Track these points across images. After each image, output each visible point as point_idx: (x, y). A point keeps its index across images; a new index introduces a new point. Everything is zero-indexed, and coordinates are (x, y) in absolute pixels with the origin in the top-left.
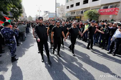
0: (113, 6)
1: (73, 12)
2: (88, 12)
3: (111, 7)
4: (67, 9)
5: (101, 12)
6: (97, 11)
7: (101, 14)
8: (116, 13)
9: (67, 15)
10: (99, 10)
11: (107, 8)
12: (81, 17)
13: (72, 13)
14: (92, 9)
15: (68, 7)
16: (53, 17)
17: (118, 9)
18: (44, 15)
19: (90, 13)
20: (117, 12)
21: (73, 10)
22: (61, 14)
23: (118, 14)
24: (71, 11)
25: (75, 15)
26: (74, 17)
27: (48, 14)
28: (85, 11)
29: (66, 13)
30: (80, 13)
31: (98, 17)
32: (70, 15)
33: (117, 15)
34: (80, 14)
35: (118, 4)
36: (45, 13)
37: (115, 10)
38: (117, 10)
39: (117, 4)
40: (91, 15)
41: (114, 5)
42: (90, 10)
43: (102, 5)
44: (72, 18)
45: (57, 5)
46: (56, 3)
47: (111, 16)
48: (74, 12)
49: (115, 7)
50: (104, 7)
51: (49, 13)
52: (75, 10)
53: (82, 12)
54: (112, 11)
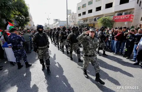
0: (127, 13)
1: (85, 20)
2: (101, 19)
3: (126, 14)
4: (79, 16)
5: (115, 19)
6: (111, 18)
7: (116, 21)
8: (131, 19)
9: (79, 23)
10: (113, 17)
11: (121, 14)
12: (94, 25)
13: (84, 20)
14: (105, 16)
15: (80, 15)
16: (64, 26)
17: (133, 16)
18: (54, 24)
19: (105, 20)
20: (132, 19)
21: (86, 17)
22: (73, 22)
25: (88, 22)
26: (87, 24)
27: (58, 23)
28: (98, 18)
29: (77, 20)
30: (93, 20)
31: (112, 24)
32: (82, 22)
33: (132, 21)
34: (93, 22)
35: (133, 10)
36: (55, 21)
37: (130, 16)
38: (132, 17)
39: (131, 10)
40: (105, 22)
41: (129, 12)
43: (116, 12)
44: (84, 25)
45: (68, 12)
46: (67, 10)
47: (126, 23)
48: (87, 20)
49: (130, 13)
50: (118, 14)
51: (60, 21)
52: (87, 18)
53: (95, 20)
54: (127, 18)
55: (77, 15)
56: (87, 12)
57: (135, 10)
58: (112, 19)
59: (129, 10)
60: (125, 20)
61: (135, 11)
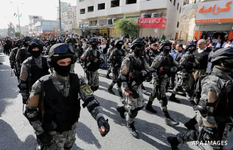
0: (157, 14)
1: (93, 21)
2: (120, 21)
3: (156, 16)
4: (81, 14)
5: (141, 22)
6: (135, 21)
7: (142, 26)
8: (163, 25)
9: (81, 26)
10: (139, 19)
11: (149, 16)
12: (109, 32)
13: (91, 22)
14: (126, 18)
15: (83, 11)
16: (52, 30)
17: (166, 20)
18: (31, 25)
19: (125, 23)
20: (165, 24)
21: (94, 16)
22: (70, 22)
23: (166, 27)
24: (89, 19)
25: (98, 26)
26: (96, 29)
27: (39, 24)
28: (115, 20)
29: (78, 21)
30: (107, 23)
31: (137, 32)
32: (87, 25)
33: (164, 28)
34: (107, 25)
35: (165, 11)
36: (32, 20)
37: (161, 20)
38: (164, 21)
39: (163, 11)
40: (126, 28)
41: (160, 13)
42: (124, 19)
43: (142, 12)
44: (91, 31)
45: (62, 6)
46: (60, 2)
47: (156, 30)
48: (96, 21)
49: (161, 15)
50: (145, 15)
51: (42, 21)
52: (97, 18)
53: (110, 22)
54: (157, 22)
55: (78, 12)
56: (96, 8)
57: (168, 10)
58: (137, 22)
59: (160, 11)
60: (155, 26)
61: (168, 12)
